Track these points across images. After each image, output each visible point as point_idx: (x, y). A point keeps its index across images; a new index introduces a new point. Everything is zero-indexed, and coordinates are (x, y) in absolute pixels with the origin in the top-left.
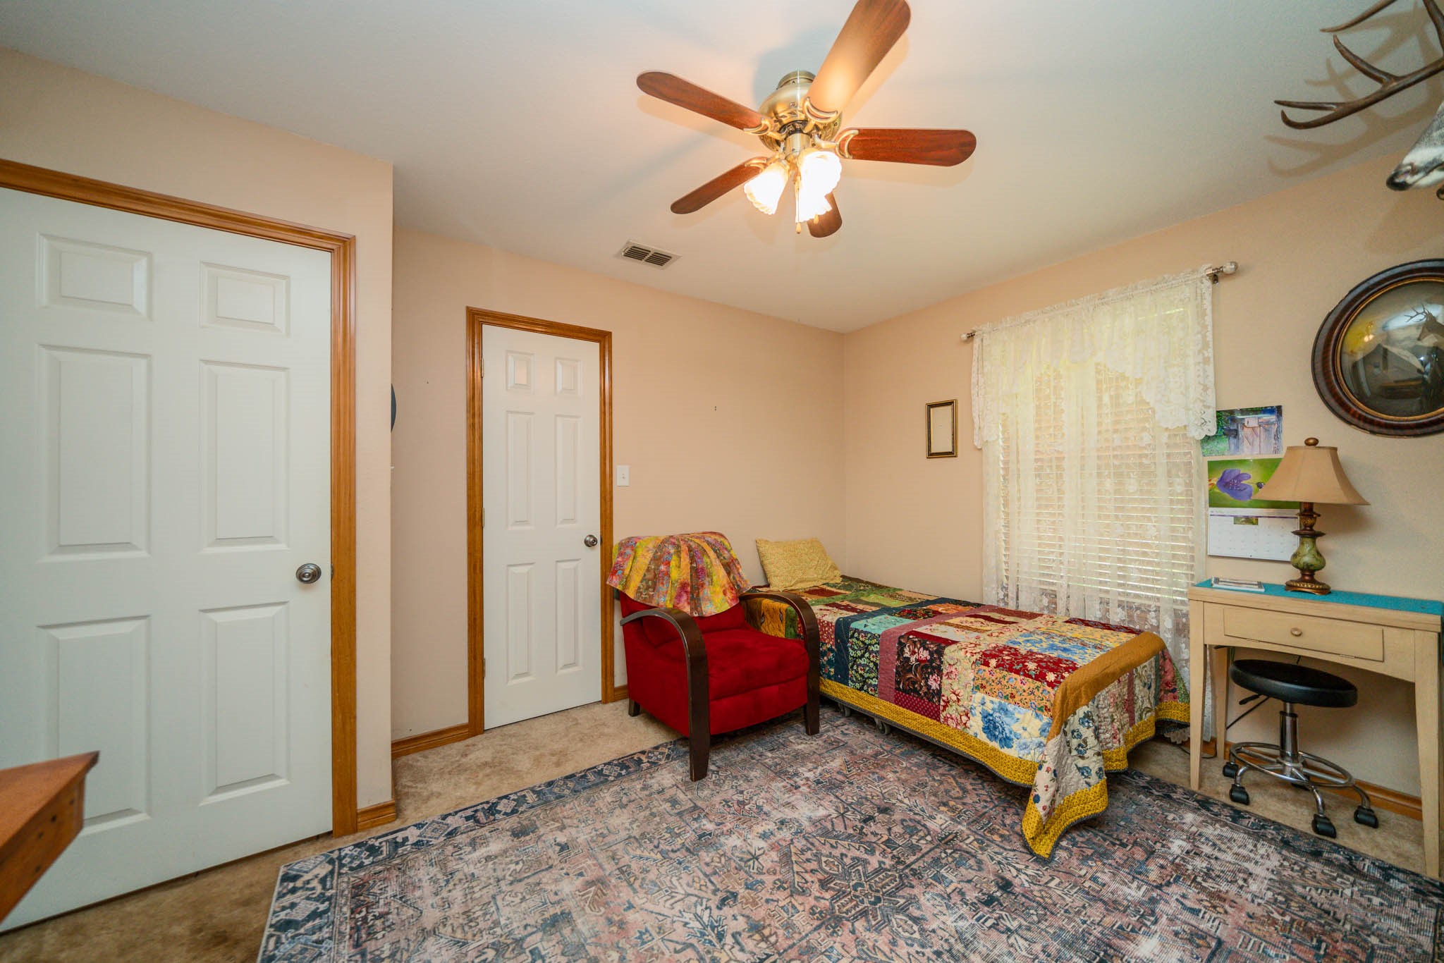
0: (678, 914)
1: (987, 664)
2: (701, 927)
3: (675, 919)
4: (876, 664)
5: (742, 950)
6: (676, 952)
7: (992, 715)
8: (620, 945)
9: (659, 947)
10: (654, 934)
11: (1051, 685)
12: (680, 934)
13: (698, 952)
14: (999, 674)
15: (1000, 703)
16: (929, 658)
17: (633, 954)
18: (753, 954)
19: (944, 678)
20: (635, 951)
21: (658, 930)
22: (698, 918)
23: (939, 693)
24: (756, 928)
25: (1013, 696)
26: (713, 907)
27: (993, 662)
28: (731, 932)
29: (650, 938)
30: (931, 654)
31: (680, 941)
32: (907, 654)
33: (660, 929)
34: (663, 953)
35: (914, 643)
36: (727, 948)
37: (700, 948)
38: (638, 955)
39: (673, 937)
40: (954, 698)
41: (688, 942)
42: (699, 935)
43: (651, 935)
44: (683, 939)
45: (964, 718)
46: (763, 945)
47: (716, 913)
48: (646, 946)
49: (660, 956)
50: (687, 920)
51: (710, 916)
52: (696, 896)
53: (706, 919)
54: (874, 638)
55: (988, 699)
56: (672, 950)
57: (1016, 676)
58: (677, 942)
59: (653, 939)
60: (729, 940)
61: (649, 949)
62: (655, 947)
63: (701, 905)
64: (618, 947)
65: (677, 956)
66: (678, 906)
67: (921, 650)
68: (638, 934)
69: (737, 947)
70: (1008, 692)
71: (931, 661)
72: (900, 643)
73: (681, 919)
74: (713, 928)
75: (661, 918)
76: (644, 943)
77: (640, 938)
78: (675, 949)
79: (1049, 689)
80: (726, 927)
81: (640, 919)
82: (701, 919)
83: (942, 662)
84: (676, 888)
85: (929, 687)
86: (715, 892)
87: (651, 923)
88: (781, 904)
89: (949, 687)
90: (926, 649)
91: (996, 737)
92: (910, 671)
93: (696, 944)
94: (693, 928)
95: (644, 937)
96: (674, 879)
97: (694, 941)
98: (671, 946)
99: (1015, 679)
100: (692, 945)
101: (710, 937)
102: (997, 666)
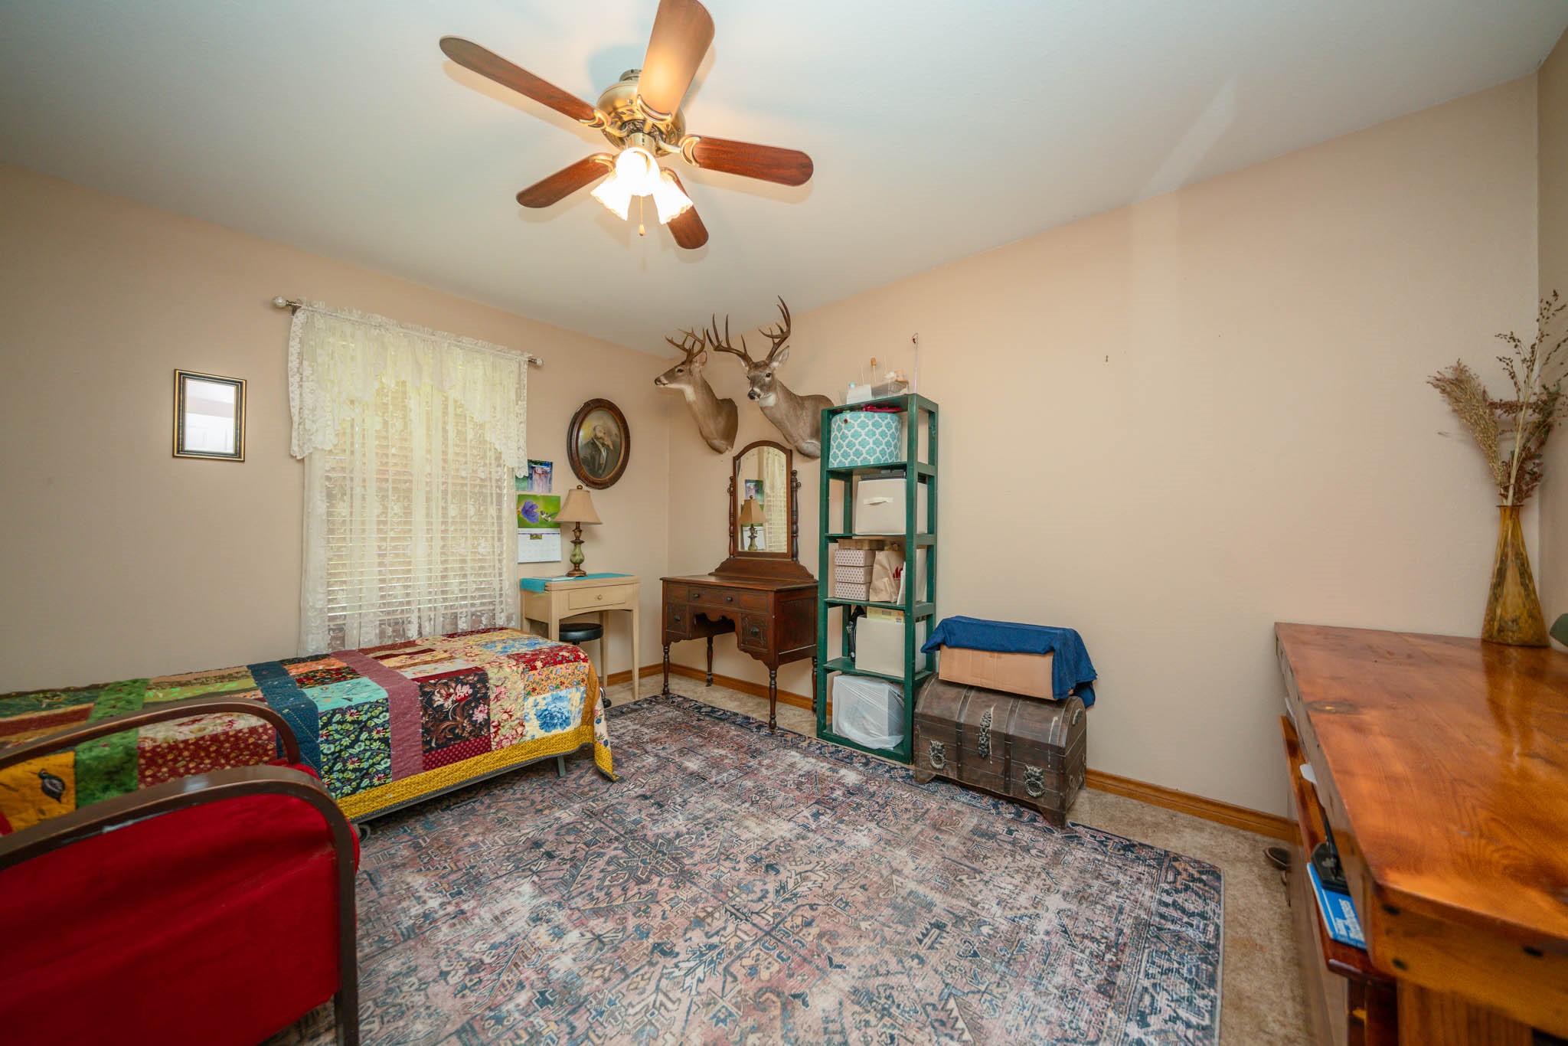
0: (687, 992)
1: (534, 668)
2: (703, 966)
3: (694, 992)
4: (385, 741)
5: (724, 928)
6: (735, 979)
7: (546, 710)
8: (738, 1039)
9: (733, 997)
10: (717, 1007)
11: (585, 660)
12: (714, 983)
13: (733, 961)
14: (546, 671)
15: (552, 695)
16: (471, 691)
17: (746, 1020)
18: (726, 921)
19: (492, 703)
20: (742, 1020)
21: (712, 1005)
22: (690, 971)
23: (487, 722)
24: (699, 922)
25: (562, 683)
26: (675, 960)
27: (539, 664)
28: (705, 940)
29: (724, 1010)
30: (473, 686)
31: (723, 980)
32: (438, 700)
33: (709, 1004)
34: (739, 992)
35: (446, 684)
36: (723, 940)
37: (728, 960)
38: (745, 1016)
39: (718, 988)
40: (506, 716)
41: (722, 973)
42: (713, 965)
43: (720, 1011)
44: (721, 979)
45: (520, 730)
46: (717, 915)
47: (681, 957)
48: (734, 1010)
49: (743, 993)
50: (695, 981)
51: (688, 960)
52: (659, 981)
53: (692, 964)
54: (376, 707)
55: (539, 698)
56: (732, 985)
57: (561, 666)
58: (725, 982)
59: (723, 1007)
60: (715, 940)
61: (736, 1007)
62: (734, 1001)
63: (672, 973)
64: (741, 1039)
65: (740, 977)
66: (676, 994)
67: (459, 687)
68: (721, 1024)
69: (722, 932)
70: (558, 682)
71: (475, 693)
72: (424, 694)
73: (694, 987)
74: (702, 954)
75: (694, 1008)
76: (730, 1014)
77: (724, 1021)
78: (733, 982)
79: (585, 664)
80: (701, 945)
81: (698, 1030)
82: (691, 968)
83: (488, 689)
84: (648, 1005)
85: (473, 723)
86: (651, 964)
87: (705, 1016)
88: (668, 907)
89: (499, 708)
90: (463, 684)
91: (555, 726)
92: (446, 718)
93: (724, 965)
94: (705, 973)
95: (722, 1017)
96: (631, 1011)
97: (720, 968)
98: (728, 987)
99: (561, 669)
100: (726, 969)
101: (715, 955)
102: (544, 666)
